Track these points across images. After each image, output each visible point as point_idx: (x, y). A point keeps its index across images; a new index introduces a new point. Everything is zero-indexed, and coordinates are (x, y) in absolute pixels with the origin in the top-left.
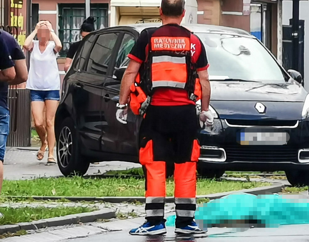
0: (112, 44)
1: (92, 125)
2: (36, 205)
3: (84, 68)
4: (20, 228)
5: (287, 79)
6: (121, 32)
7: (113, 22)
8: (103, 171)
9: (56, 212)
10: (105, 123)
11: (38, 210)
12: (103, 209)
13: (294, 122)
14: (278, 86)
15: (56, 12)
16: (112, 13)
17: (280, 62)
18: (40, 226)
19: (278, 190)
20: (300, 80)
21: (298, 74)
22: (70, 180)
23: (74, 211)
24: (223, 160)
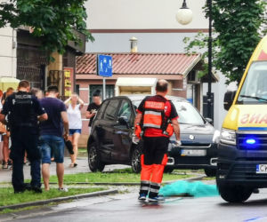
0: (116, 105)
1: (107, 146)
2: (77, 187)
3: (102, 118)
4: (70, 198)
5: (205, 123)
6: (121, 99)
7: (117, 94)
8: (112, 170)
9: (88, 191)
10: (113, 145)
11: (79, 189)
12: (112, 188)
13: (208, 145)
14: (200, 126)
15: (88, 89)
16: (117, 89)
17: (201, 113)
18: (80, 197)
19: (200, 179)
20: (212, 123)
21: (210, 120)
22: (94, 174)
23: (97, 190)
24: (172, 164)
